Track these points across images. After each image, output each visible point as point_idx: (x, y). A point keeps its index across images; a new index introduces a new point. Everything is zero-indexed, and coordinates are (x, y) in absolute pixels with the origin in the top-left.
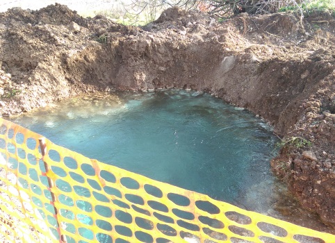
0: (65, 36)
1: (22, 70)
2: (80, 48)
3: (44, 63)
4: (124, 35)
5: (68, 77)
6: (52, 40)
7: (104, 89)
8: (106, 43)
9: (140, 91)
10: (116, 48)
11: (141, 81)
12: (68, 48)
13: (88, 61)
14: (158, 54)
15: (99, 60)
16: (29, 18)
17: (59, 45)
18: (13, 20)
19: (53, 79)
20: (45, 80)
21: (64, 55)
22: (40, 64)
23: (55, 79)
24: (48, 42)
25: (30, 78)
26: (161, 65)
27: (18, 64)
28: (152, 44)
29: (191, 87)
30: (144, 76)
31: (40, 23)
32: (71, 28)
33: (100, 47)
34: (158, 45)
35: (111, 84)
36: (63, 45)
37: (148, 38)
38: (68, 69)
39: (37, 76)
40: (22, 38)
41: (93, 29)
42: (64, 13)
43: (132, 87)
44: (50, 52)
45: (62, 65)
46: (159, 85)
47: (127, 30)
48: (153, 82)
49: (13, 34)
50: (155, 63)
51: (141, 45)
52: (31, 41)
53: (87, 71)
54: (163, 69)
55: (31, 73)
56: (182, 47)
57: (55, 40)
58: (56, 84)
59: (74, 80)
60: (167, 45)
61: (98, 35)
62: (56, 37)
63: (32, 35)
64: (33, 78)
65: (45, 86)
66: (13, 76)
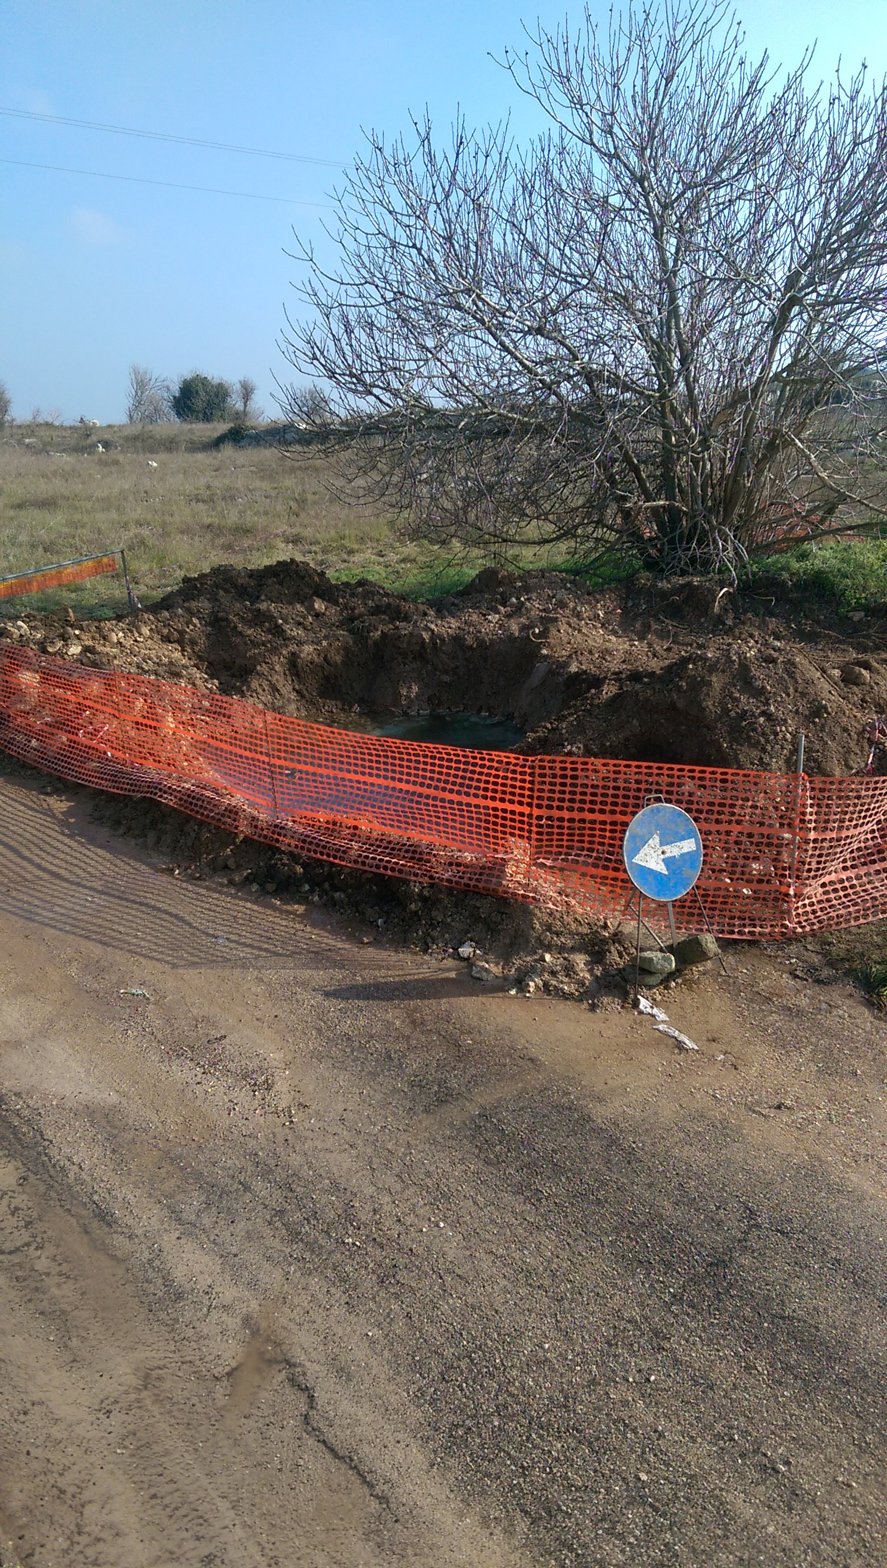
0: (299, 624)
1: (233, 676)
2: (319, 643)
3: (264, 665)
4: (392, 620)
5: (297, 687)
6: (278, 631)
7: (351, 707)
8: (360, 635)
9: (405, 714)
10: (375, 643)
11: (408, 697)
12: (300, 643)
13: (329, 664)
14: (441, 654)
15: (347, 663)
16: (245, 588)
17: (288, 639)
18: (221, 592)
19: (275, 689)
20: (264, 690)
21: (293, 654)
22: (258, 668)
23: (278, 690)
24: (273, 634)
25: (245, 688)
26: (446, 672)
27: (227, 668)
28: (431, 638)
29: (489, 710)
30: (415, 689)
31: (263, 598)
32: (310, 608)
33: (351, 643)
34: (443, 640)
35: (361, 702)
36: (294, 638)
37: (427, 629)
38: (298, 675)
39: (254, 684)
40: (236, 627)
41: (346, 609)
42: (303, 578)
43: (394, 706)
44: (275, 651)
45: (289, 670)
46: (438, 705)
47: (400, 613)
48: (429, 699)
49: (222, 619)
50: (436, 669)
51: (414, 640)
52: (249, 632)
53: (327, 678)
54: (446, 678)
55: (246, 680)
56: (481, 643)
57: (283, 631)
58: (278, 697)
59: (305, 692)
60: (457, 640)
61: (352, 619)
62: (286, 627)
63: (250, 621)
64: (249, 688)
65: (263, 699)
66: (220, 683)
